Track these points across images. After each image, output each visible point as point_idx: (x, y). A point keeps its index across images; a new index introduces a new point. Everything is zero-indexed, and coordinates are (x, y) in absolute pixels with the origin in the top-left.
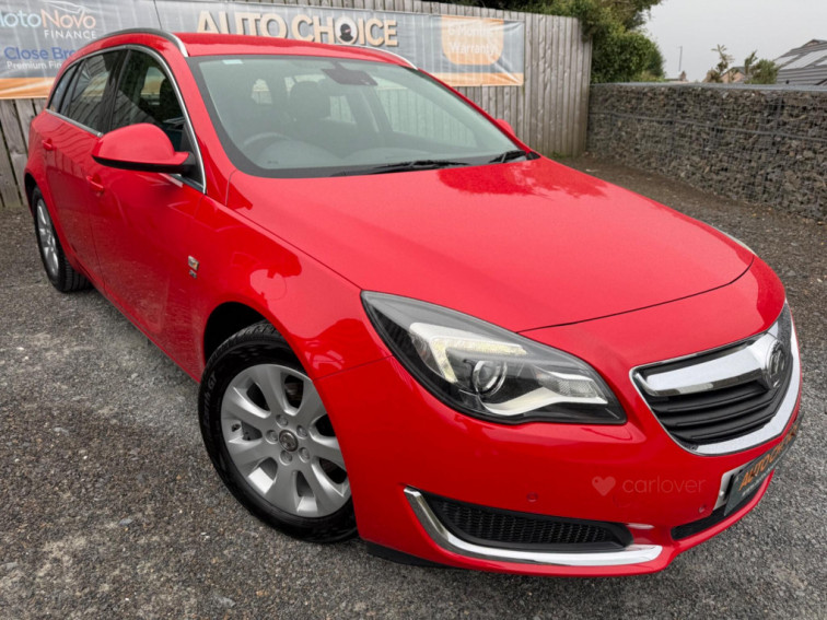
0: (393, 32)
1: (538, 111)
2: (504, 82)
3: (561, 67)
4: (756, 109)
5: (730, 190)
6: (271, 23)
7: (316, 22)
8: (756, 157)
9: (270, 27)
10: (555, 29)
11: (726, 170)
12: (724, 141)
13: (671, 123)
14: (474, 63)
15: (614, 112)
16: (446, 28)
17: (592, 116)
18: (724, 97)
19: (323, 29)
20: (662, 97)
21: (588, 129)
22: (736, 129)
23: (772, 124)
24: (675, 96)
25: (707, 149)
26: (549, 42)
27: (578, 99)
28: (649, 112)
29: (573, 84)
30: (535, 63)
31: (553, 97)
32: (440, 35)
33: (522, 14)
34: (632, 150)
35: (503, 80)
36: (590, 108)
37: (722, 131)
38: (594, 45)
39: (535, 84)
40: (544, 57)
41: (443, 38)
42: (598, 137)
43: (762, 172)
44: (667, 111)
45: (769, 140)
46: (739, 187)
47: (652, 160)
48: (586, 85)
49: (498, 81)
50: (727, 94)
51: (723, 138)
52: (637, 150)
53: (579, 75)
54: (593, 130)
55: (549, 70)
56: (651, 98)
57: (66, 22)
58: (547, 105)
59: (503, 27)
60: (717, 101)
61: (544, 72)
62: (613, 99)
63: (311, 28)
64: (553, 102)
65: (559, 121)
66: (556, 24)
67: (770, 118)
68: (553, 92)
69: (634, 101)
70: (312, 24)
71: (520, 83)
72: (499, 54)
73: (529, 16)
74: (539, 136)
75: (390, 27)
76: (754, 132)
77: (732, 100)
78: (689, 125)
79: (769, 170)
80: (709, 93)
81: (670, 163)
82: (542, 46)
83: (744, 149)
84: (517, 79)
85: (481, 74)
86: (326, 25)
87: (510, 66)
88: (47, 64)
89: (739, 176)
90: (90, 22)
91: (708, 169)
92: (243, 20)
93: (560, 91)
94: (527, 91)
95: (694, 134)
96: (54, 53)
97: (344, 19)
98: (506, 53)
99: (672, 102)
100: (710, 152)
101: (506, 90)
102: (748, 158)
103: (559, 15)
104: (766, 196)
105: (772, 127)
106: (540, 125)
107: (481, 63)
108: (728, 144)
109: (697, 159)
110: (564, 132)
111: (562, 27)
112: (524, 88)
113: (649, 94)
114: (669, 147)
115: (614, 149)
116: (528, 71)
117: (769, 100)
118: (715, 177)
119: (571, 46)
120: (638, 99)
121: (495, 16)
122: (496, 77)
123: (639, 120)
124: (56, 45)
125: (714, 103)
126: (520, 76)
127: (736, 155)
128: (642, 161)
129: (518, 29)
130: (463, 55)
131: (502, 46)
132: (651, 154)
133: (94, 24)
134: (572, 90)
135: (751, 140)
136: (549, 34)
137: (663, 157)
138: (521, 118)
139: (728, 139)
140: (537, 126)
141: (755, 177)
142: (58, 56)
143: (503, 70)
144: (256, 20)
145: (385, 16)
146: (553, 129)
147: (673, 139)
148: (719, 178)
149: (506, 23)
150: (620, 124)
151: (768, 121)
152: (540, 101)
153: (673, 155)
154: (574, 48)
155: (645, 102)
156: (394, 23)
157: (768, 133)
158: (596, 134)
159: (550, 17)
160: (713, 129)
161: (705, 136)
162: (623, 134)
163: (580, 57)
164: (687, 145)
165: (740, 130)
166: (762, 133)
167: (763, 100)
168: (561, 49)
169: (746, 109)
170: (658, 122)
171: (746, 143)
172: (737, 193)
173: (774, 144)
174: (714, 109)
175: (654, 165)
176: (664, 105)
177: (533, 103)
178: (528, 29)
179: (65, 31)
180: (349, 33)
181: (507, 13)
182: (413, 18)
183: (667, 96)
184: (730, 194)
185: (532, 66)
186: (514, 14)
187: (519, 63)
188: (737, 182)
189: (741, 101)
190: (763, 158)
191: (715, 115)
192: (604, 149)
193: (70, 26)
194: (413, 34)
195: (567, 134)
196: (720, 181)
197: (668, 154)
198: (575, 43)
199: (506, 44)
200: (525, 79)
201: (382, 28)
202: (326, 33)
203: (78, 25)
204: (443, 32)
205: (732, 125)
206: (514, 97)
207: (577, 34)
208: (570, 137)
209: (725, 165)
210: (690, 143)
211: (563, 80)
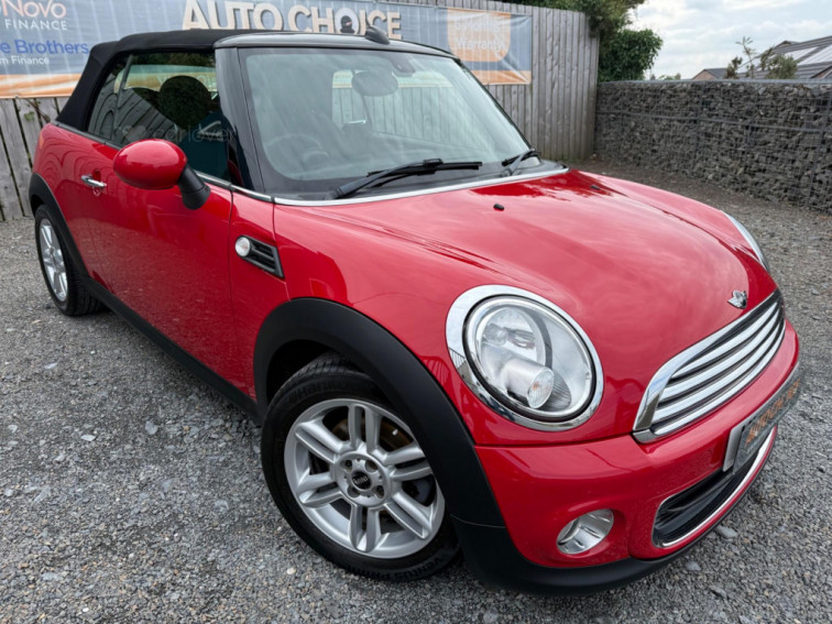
0: (397, 25)
1: (545, 112)
2: (512, 81)
3: (568, 64)
4: (800, 104)
5: (769, 193)
6: (266, 14)
7: (315, 14)
8: (801, 157)
9: (264, 18)
10: (563, 23)
11: (764, 171)
12: (761, 140)
13: (695, 122)
14: (481, 59)
15: (626, 111)
16: (453, 22)
17: (599, 116)
18: (760, 92)
19: (322, 21)
20: (683, 94)
21: (596, 130)
22: (775, 126)
23: (821, 120)
24: (699, 92)
25: (740, 149)
26: (556, 37)
27: (585, 98)
28: (668, 111)
29: (580, 83)
30: (542, 61)
31: (561, 97)
32: (446, 30)
33: (529, 8)
34: (648, 151)
35: (511, 78)
36: (597, 108)
37: (757, 129)
38: (601, 41)
39: (542, 83)
40: (552, 53)
41: (449, 33)
42: (608, 138)
43: (809, 172)
44: (691, 109)
45: (817, 137)
46: (781, 189)
47: (672, 162)
48: (593, 83)
49: (504, 78)
50: (763, 89)
51: (760, 136)
52: (654, 151)
53: (587, 72)
54: (601, 130)
55: (556, 68)
56: (671, 96)
57: (31, 10)
58: (555, 104)
59: (509, 21)
60: (752, 97)
61: (552, 69)
62: (625, 98)
63: (309, 20)
64: (561, 101)
65: (567, 122)
66: (563, 18)
67: (818, 113)
68: (561, 91)
69: (649, 100)
70: (310, 16)
71: (528, 82)
72: (506, 50)
73: (536, 9)
74: (547, 138)
75: (393, 20)
76: (797, 129)
77: (769, 95)
78: (717, 124)
79: (817, 171)
80: (742, 89)
81: (695, 164)
82: (549, 42)
83: (786, 148)
84: (524, 77)
85: (489, 72)
86: (325, 17)
87: (518, 63)
88: (10, 59)
89: (780, 177)
90: (59, 11)
91: (741, 170)
92: (235, 10)
93: (567, 90)
94: (535, 91)
95: (724, 134)
96: (18, 47)
97: (345, 11)
98: (513, 48)
99: (696, 99)
100: (743, 153)
101: (514, 89)
102: (791, 157)
103: (566, 9)
104: (814, 198)
105: (820, 124)
106: (548, 126)
107: (488, 60)
108: (766, 143)
109: (727, 159)
110: (572, 134)
111: (569, 22)
112: (531, 85)
113: (669, 92)
114: (692, 148)
115: (627, 151)
116: (536, 69)
117: (816, 94)
118: (750, 179)
119: (579, 42)
120: (655, 96)
121: (502, 9)
122: (503, 75)
123: (656, 119)
124: (20, 38)
125: (747, 99)
126: (527, 74)
127: (775, 155)
128: (661, 163)
129: (525, 23)
130: (469, 52)
131: (509, 41)
132: (672, 155)
133: (64, 13)
134: (580, 88)
135: (795, 138)
136: (557, 29)
137: (685, 158)
138: (528, 118)
139: (766, 137)
140: (545, 127)
141: (799, 178)
142: (22, 49)
143: (510, 67)
144: (249, 11)
145: (388, 8)
146: (560, 131)
147: (698, 139)
148: (756, 179)
149: (514, 16)
150: (633, 124)
151: (815, 118)
152: (548, 100)
153: (698, 156)
154: (582, 44)
155: (663, 100)
156: (397, 15)
157: (815, 130)
158: (605, 135)
159: (557, 11)
160: (747, 128)
161: (737, 135)
162: (638, 134)
163: (587, 55)
164: (715, 145)
165: (781, 127)
166: (808, 130)
167: (808, 94)
168: (568, 45)
169: (788, 105)
170: (679, 121)
171: (788, 141)
172: (779, 196)
173: (823, 142)
174: (748, 106)
175: (675, 167)
176: (687, 103)
177: (541, 103)
178: (535, 24)
179: (30, 21)
180: (351, 26)
181: (514, 6)
182: (418, 10)
183: (690, 93)
184: (769, 196)
185: (539, 63)
186: (521, 7)
187: (527, 59)
188: (778, 184)
189: (781, 96)
190: (810, 158)
191: (749, 113)
192: (615, 150)
193: (35, 15)
194: (419, 27)
195: (575, 135)
196: (757, 184)
197: (692, 155)
198: (582, 39)
199: (513, 40)
200: (532, 78)
201: (385, 20)
202: (326, 26)
203: (45, 14)
204: (449, 26)
205: (771, 123)
206: (522, 96)
207: (585, 30)
208: (577, 138)
209: (762, 165)
210: (719, 143)
211: (570, 78)
